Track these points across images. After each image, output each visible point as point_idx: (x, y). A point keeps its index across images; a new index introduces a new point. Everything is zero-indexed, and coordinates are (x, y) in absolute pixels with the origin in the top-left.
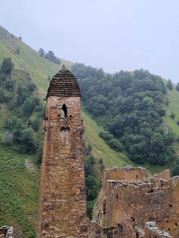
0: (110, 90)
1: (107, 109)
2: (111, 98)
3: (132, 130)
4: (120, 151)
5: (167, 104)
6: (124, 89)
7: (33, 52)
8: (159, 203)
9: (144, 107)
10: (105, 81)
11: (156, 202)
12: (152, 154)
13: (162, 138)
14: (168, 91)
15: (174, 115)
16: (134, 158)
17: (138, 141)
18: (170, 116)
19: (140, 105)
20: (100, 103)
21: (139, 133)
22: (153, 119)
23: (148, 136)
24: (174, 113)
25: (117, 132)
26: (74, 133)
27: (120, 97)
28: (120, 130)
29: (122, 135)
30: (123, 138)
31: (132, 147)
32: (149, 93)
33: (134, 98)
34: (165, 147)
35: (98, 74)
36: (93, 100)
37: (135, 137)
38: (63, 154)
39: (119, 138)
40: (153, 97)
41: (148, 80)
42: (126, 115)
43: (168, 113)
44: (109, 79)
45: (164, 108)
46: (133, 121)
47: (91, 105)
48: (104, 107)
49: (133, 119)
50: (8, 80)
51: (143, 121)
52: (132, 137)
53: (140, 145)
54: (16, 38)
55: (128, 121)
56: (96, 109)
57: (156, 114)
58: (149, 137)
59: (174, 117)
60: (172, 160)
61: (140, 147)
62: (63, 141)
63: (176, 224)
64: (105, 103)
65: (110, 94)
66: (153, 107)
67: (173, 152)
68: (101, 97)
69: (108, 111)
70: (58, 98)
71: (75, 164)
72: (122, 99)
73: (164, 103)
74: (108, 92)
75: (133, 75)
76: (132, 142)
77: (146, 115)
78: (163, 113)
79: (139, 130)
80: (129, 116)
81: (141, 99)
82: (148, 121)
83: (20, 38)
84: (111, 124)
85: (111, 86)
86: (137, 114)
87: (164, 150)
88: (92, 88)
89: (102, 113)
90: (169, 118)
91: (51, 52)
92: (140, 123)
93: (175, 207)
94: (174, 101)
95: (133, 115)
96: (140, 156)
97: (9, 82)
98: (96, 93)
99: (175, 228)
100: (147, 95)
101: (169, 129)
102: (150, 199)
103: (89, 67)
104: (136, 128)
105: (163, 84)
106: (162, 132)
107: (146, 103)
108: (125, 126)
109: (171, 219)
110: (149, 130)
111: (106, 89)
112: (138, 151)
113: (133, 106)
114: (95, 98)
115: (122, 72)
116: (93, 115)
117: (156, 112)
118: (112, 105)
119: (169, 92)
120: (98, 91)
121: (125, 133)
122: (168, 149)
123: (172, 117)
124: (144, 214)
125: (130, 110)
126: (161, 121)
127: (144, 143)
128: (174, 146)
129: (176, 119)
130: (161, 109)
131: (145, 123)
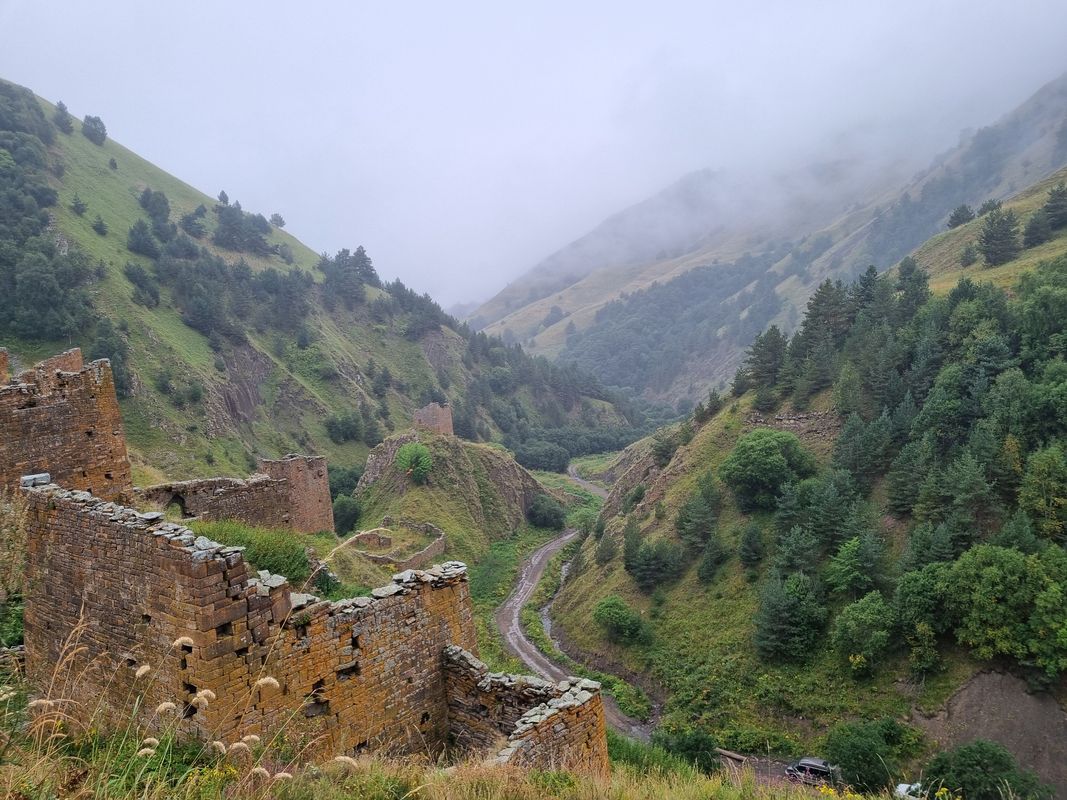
5: (59, 172)
8: (53, 432)
11: (47, 429)
12: (22, 312)
14: (59, 136)
15: (82, 205)
18: (71, 208)
24: (84, 199)
34: (62, 292)
40: (13, 149)
43: (65, 198)
45: (52, 184)
57: (28, 199)
59: (83, 211)
60: (85, 325)
63: (108, 476)
66: (13, 177)
67: (88, 304)
73: (50, 169)
78: (49, 197)
87: (60, 299)
90: (67, 211)
93: (103, 435)
99: (105, 486)
101: (71, 242)
102: (29, 426)
105: (42, 115)
106: (50, 252)
109: (92, 466)
110: (7, 245)
117: (26, 194)
119: (61, 138)
122: (72, 297)
123: (78, 209)
126: (45, 221)
128: (91, 289)
129: (90, 217)
130: (41, 185)
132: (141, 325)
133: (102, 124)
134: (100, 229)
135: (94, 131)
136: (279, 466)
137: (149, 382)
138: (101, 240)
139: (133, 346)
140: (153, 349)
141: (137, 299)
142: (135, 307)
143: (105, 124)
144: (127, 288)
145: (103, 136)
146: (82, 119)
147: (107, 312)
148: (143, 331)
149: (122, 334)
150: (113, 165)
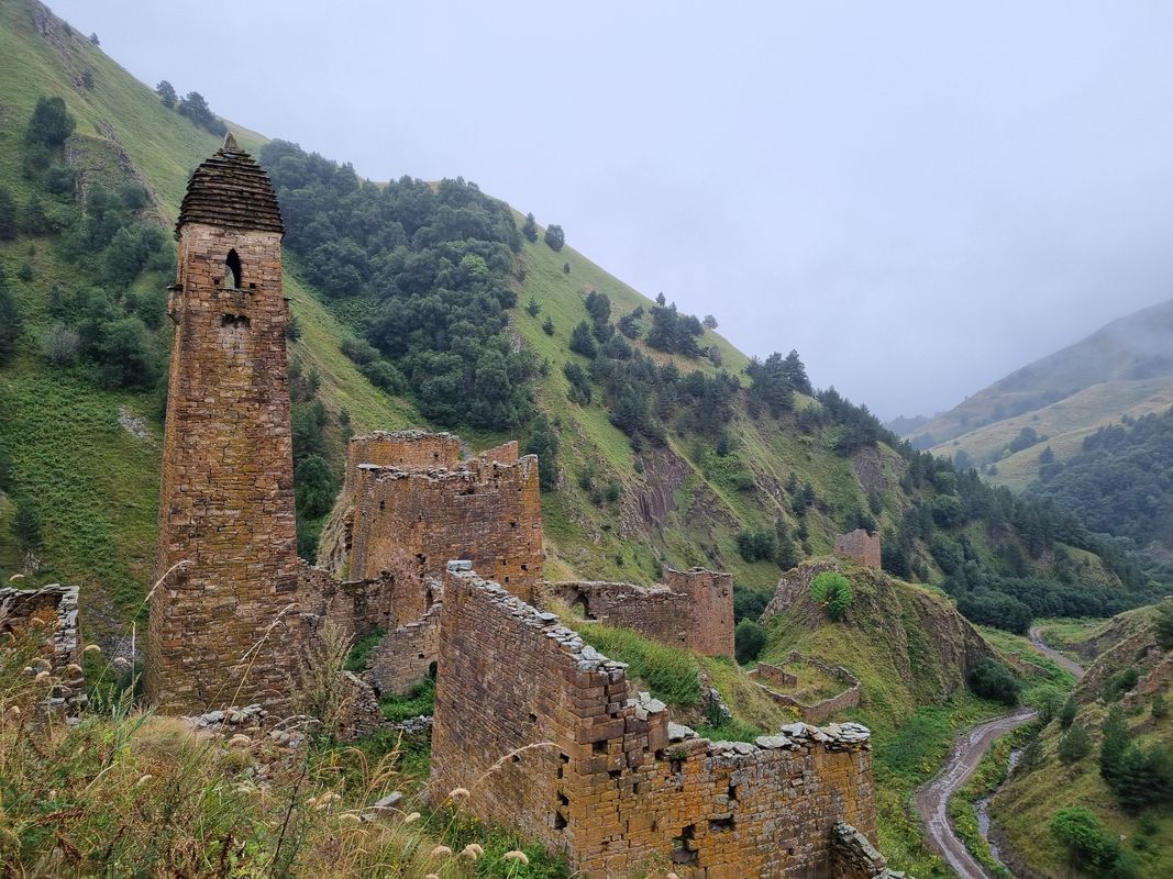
0: (373, 228)
1: (366, 279)
2: (376, 251)
3: (429, 339)
4: (397, 392)
5: (521, 277)
6: (411, 229)
7: (140, 90)
8: (484, 520)
9: (464, 281)
10: (360, 201)
11: (479, 516)
12: (478, 404)
13: (504, 365)
14: (525, 244)
15: (537, 307)
16: (433, 411)
17: (443, 369)
18: (527, 309)
19: (453, 276)
20: (345, 261)
21: (446, 348)
22: (486, 315)
23: (470, 358)
24: (538, 302)
25: (391, 342)
26: (263, 334)
27: (400, 249)
28: (398, 339)
29: (404, 350)
30: (407, 359)
31: (427, 385)
32: (477, 246)
33: (438, 257)
34: (511, 387)
35: (339, 180)
36: (325, 251)
37: (437, 358)
38: (231, 388)
39: (395, 358)
40: (487, 257)
41: (476, 212)
42: (416, 299)
43: (523, 301)
44: (373, 198)
45: (514, 287)
46: (432, 316)
47: (318, 266)
48: (356, 274)
49: (433, 310)
50: (56, 166)
51: (459, 318)
52: (428, 359)
53: (448, 380)
54: (81, 39)
55: (420, 316)
56: (334, 277)
57: (493, 302)
58: (474, 360)
59: (537, 312)
60: (526, 418)
61: (448, 383)
62: (230, 353)
63: (524, 567)
64: (359, 264)
65: (372, 239)
66: (485, 281)
67: (530, 399)
68: (347, 245)
69: (366, 286)
70: (213, 230)
71: (263, 418)
72: (406, 255)
73: (515, 275)
74: (367, 232)
75: (436, 192)
76: (429, 370)
77: (467, 302)
78: (510, 299)
79: (449, 340)
80: (422, 302)
81: (456, 259)
82: (470, 318)
83: (95, 41)
84: (374, 322)
85: (376, 216)
86: (445, 299)
87: (508, 393)
88: (322, 217)
89: (351, 290)
90: (524, 313)
91: (196, 98)
92: (451, 322)
93: (524, 527)
94: (540, 272)
95: (434, 300)
96: (447, 407)
97: (62, 175)
98: (334, 230)
99: (521, 577)
100: (471, 249)
101: (524, 341)
102: (466, 511)
103: (315, 158)
104: (440, 335)
105: (514, 226)
106: (505, 350)
107: (469, 269)
108: (412, 330)
109: (512, 556)
110: (473, 343)
111: (362, 223)
112: (444, 394)
113: (434, 276)
114: (330, 245)
115: (406, 181)
116: (325, 293)
117: (493, 297)
118: (379, 269)
119: (527, 246)
120: (340, 227)
121: (412, 348)
122: (518, 392)
123: (533, 311)
124: (448, 546)
125: (426, 287)
126: (504, 322)
127: (460, 374)
128: (534, 385)
129: (542, 318)
130: (505, 289)
131: (464, 323)
132: (572, 422)
133: (562, 232)
134: (548, 330)
135: (554, 240)
136: (683, 578)
137: (573, 477)
138: (548, 339)
139: (565, 441)
140: (580, 446)
141: (572, 397)
142: (569, 403)
143: (565, 232)
144: (564, 385)
145: (562, 243)
146: (546, 228)
147: (545, 408)
148: (573, 427)
149: (555, 429)
150: (567, 269)
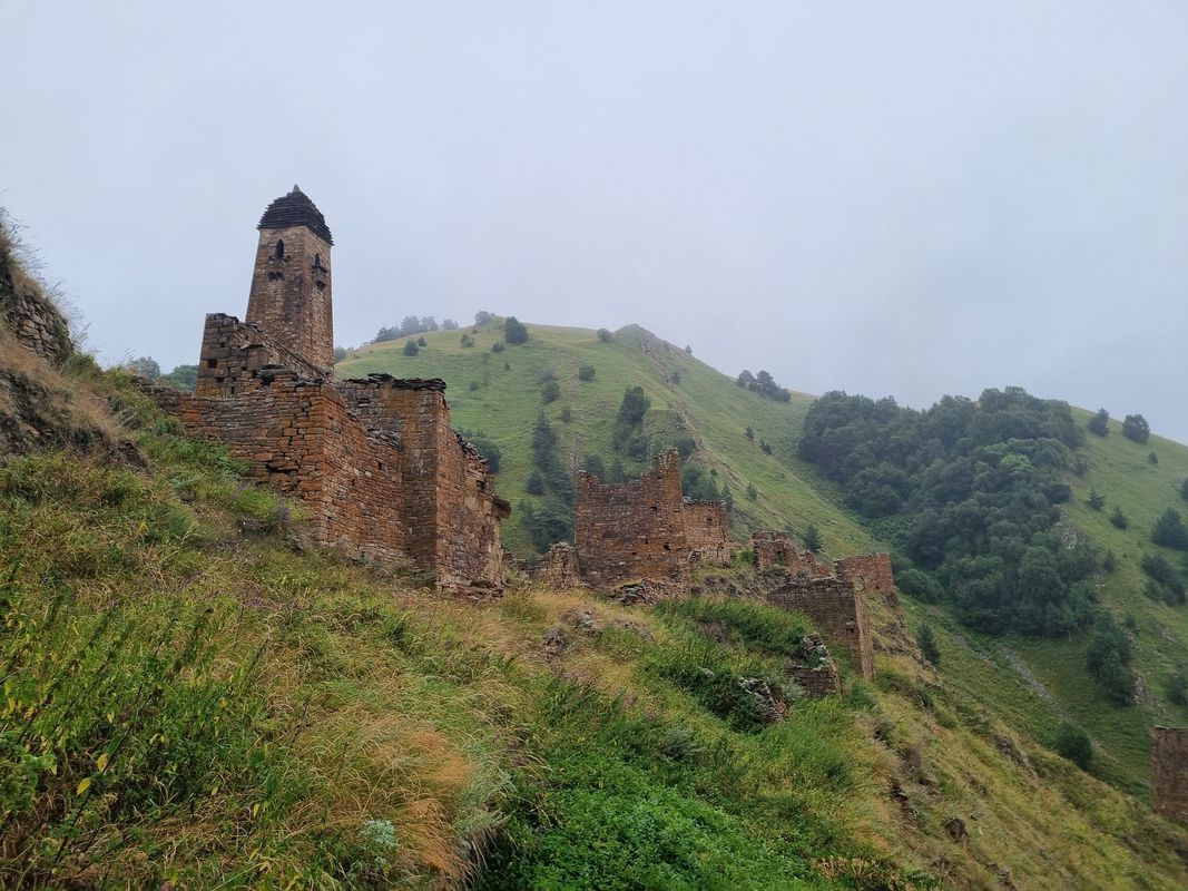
0: (912, 448)
1: (905, 497)
2: (915, 469)
3: (967, 545)
4: (932, 600)
5: (1080, 471)
7: (722, 380)
9: (1003, 482)
10: (899, 427)
12: (1023, 607)
13: (1053, 562)
14: (1088, 438)
15: (1099, 499)
16: (970, 617)
17: (981, 573)
18: (1087, 502)
19: (991, 478)
21: (985, 553)
22: (1030, 512)
23: (1012, 558)
24: (1100, 493)
25: (928, 553)
28: (934, 548)
29: (940, 559)
30: (943, 567)
31: (963, 590)
32: (1018, 445)
33: (974, 462)
34: (1064, 586)
36: (864, 477)
37: (972, 563)
39: (934, 569)
40: (1030, 455)
41: (1014, 412)
42: (952, 506)
43: (1081, 493)
44: (912, 422)
45: (1066, 480)
46: (969, 521)
47: (857, 491)
48: (894, 493)
49: (968, 515)
50: (635, 436)
51: (999, 518)
52: (965, 563)
53: (987, 583)
54: (678, 351)
55: (957, 523)
56: (871, 499)
57: (1037, 497)
58: (1017, 561)
59: (1102, 504)
60: (1086, 621)
61: (986, 586)
64: (897, 483)
65: (911, 459)
66: (1028, 480)
68: (886, 468)
69: (905, 504)
72: (940, 466)
73: (1072, 470)
74: (906, 454)
75: (979, 406)
76: (966, 575)
77: (1008, 502)
78: (1060, 493)
79: (988, 542)
80: (957, 509)
81: (993, 460)
82: (1011, 518)
83: (689, 350)
84: (908, 533)
85: (913, 437)
86: (982, 502)
88: (861, 447)
89: (890, 509)
90: (1082, 506)
91: (764, 375)
92: (990, 524)
94: (1110, 465)
95: (971, 504)
96: (988, 612)
97: (638, 442)
98: (874, 458)
99: (663, 556)
100: (1012, 449)
101: (1080, 535)
102: (610, 496)
104: (979, 540)
106: (1055, 546)
107: (1009, 470)
108: (948, 538)
109: (654, 536)
110: (1014, 541)
111: (900, 446)
112: (982, 598)
113: (971, 482)
114: (867, 472)
116: (865, 516)
117: (1037, 491)
118: (918, 486)
119: (1092, 440)
120: (880, 454)
121: (948, 555)
123: (1095, 504)
125: (963, 495)
126: (1055, 517)
127: (1000, 575)
128: (1097, 583)
129: (1108, 510)
130: (1054, 482)
131: (1004, 523)
132: (1153, 623)
133: (1144, 421)
134: (1119, 523)
135: (1136, 430)
138: (1119, 533)
139: (1139, 645)
142: (1148, 601)
144: (1140, 580)
145: (1146, 433)
146: (1123, 420)
147: (1113, 608)
148: (1155, 630)
149: (1126, 630)
150: (1153, 459)
